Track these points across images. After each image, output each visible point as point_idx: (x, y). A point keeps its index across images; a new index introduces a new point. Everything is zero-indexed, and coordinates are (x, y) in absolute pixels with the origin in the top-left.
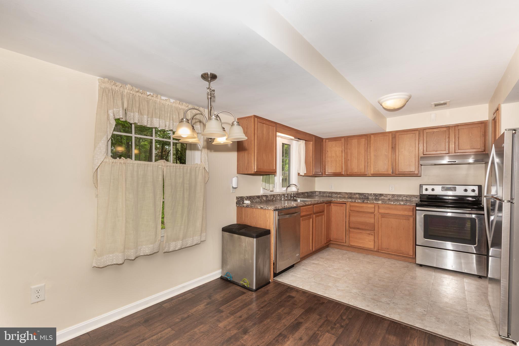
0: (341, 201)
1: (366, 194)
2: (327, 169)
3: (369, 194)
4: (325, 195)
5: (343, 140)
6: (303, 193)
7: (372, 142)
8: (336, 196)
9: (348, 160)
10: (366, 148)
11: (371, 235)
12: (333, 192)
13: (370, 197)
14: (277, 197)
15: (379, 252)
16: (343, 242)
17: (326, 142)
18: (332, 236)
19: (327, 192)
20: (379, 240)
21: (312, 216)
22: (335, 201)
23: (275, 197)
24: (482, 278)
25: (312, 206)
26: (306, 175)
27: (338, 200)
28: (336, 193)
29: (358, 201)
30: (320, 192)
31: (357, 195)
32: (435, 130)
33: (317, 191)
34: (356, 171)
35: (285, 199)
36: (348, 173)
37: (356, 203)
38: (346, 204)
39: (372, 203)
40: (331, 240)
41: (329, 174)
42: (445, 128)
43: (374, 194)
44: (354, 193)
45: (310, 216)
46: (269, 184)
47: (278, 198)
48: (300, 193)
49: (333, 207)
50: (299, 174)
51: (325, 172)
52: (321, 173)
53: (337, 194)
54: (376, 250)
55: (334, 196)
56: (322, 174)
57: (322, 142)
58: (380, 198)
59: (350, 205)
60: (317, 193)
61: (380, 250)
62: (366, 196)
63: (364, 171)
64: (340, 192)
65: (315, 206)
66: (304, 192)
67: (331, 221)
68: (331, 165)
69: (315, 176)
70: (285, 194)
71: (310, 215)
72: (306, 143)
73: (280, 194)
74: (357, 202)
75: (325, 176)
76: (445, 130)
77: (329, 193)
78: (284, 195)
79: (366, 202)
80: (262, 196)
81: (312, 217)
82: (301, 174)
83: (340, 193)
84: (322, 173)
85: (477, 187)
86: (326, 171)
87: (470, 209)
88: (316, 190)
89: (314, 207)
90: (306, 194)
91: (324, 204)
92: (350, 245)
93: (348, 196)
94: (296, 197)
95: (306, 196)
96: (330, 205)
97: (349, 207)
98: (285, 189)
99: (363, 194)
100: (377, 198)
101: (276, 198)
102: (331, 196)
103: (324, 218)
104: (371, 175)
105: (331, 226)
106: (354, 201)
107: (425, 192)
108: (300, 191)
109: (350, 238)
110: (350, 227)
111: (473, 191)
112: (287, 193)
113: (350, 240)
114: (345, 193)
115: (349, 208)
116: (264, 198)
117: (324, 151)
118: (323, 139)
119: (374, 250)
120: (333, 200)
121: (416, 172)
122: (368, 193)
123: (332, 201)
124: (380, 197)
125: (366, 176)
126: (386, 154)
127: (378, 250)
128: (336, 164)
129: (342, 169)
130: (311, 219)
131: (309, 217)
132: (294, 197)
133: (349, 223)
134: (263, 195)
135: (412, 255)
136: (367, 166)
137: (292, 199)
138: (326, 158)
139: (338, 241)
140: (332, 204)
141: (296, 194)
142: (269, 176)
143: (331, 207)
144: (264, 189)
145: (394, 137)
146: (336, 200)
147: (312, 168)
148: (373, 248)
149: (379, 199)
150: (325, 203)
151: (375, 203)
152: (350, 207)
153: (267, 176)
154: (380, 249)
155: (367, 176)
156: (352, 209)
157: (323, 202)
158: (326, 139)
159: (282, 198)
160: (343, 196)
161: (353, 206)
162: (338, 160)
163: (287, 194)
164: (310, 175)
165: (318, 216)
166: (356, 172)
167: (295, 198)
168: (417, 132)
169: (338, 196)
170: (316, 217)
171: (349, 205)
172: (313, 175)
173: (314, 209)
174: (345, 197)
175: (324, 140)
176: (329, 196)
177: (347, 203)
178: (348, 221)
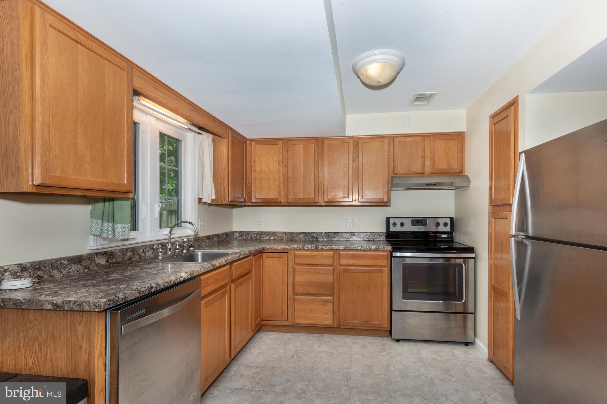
0: (279, 248)
1: (314, 233)
2: (253, 193)
3: (319, 233)
4: (250, 238)
5: (280, 143)
6: (209, 238)
7: (325, 150)
8: (268, 238)
9: (288, 178)
10: (316, 160)
11: (328, 302)
12: (263, 232)
13: (320, 239)
14: (143, 252)
15: (339, 328)
16: (284, 320)
17: (251, 145)
18: (264, 312)
19: (254, 233)
20: (341, 310)
21: (228, 288)
22: (269, 249)
23: (138, 254)
24: (468, 346)
25: (228, 266)
26: (214, 204)
27: (275, 247)
28: (268, 234)
29: (308, 247)
30: (241, 233)
31: (301, 235)
32: (409, 139)
33: (236, 232)
34: (301, 197)
35: (165, 256)
36: (289, 200)
37: (304, 250)
38: (288, 253)
39: (330, 249)
40: (263, 319)
41: (258, 201)
42: (420, 137)
43: (325, 233)
44: (297, 233)
45: (225, 289)
46: (114, 222)
47: (147, 254)
48: (204, 237)
49: (266, 259)
50: (200, 200)
51: (250, 198)
52: (242, 200)
53: (269, 236)
54: (335, 327)
55: (264, 238)
56: (245, 202)
57: (245, 144)
58: (334, 239)
59: (295, 255)
60: (236, 235)
61: (342, 326)
62: (314, 236)
63: (313, 197)
64: (274, 232)
65: (235, 266)
66: (212, 235)
67: (262, 285)
68: (261, 185)
69: (233, 205)
70: (168, 243)
71: (225, 286)
72: (214, 141)
73: (153, 245)
74: (306, 248)
75: (251, 204)
76: (420, 139)
77: (257, 234)
78: (163, 245)
79: (321, 248)
80: (91, 257)
81: (228, 291)
82: (204, 201)
83: (274, 234)
84: (245, 199)
85: (449, 219)
86: (253, 197)
87: (456, 252)
88: (234, 230)
89: (233, 268)
90: (216, 239)
91: (251, 257)
92: (297, 324)
93: (288, 238)
94: (193, 247)
95: (215, 241)
96: (261, 257)
97: (293, 258)
98: (167, 231)
99: (310, 233)
100: (330, 239)
101: (143, 255)
102: (260, 240)
103: (252, 284)
104: (324, 204)
105: (263, 294)
106: (301, 248)
107: (392, 229)
108: (202, 234)
109: (294, 312)
110: (295, 292)
111: (446, 225)
112: (172, 240)
113: (294, 315)
114: (283, 233)
115: (293, 260)
116: (102, 261)
117: (247, 162)
118: (247, 139)
119: (333, 327)
120: (266, 247)
121: (385, 200)
122: (317, 232)
123: (264, 249)
124: (335, 237)
125: (316, 204)
126: (346, 170)
127: (340, 326)
128: (269, 185)
129: (279, 192)
130: (227, 296)
131: (222, 292)
132: (190, 247)
133: (294, 287)
134: (97, 254)
135: (386, 326)
136: (318, 189)
137: (184, 251)
138: (251, 173)
139: (274, 319)
140: (264, 255)
141: (195, 240)
142: (111, 203)
143: (262, 260)
144: (99, 236)
145: (356, 145)
146: (271, 247)
147: (227, 189)
148: (331, 324)
149: (332, 240)
150: (252, 255)
151: (334, 249)
152: (295, 258)
153: (107, 204)
154: (342, 324)
155: (319, 204)
156: (298, 261)
157: (250, 254)
158: (251, 140)
159: (158, 252)
160: (280, 239)
161: (300, 256)
162: (272, 177)
163: (172, 244)
164: (224, 203)
165: (241, 284)
166: (301, 199)
167: (191, 249)
168: (387, 141)
169: (272, 238)
170: (236, 287)
171: (293, 255)
172: (228, 203)
173: (233, 271)
174: (283, 240)
175: (248, 142)
176: (256, 239)
177: (289, 251)
178: (292, 283)
